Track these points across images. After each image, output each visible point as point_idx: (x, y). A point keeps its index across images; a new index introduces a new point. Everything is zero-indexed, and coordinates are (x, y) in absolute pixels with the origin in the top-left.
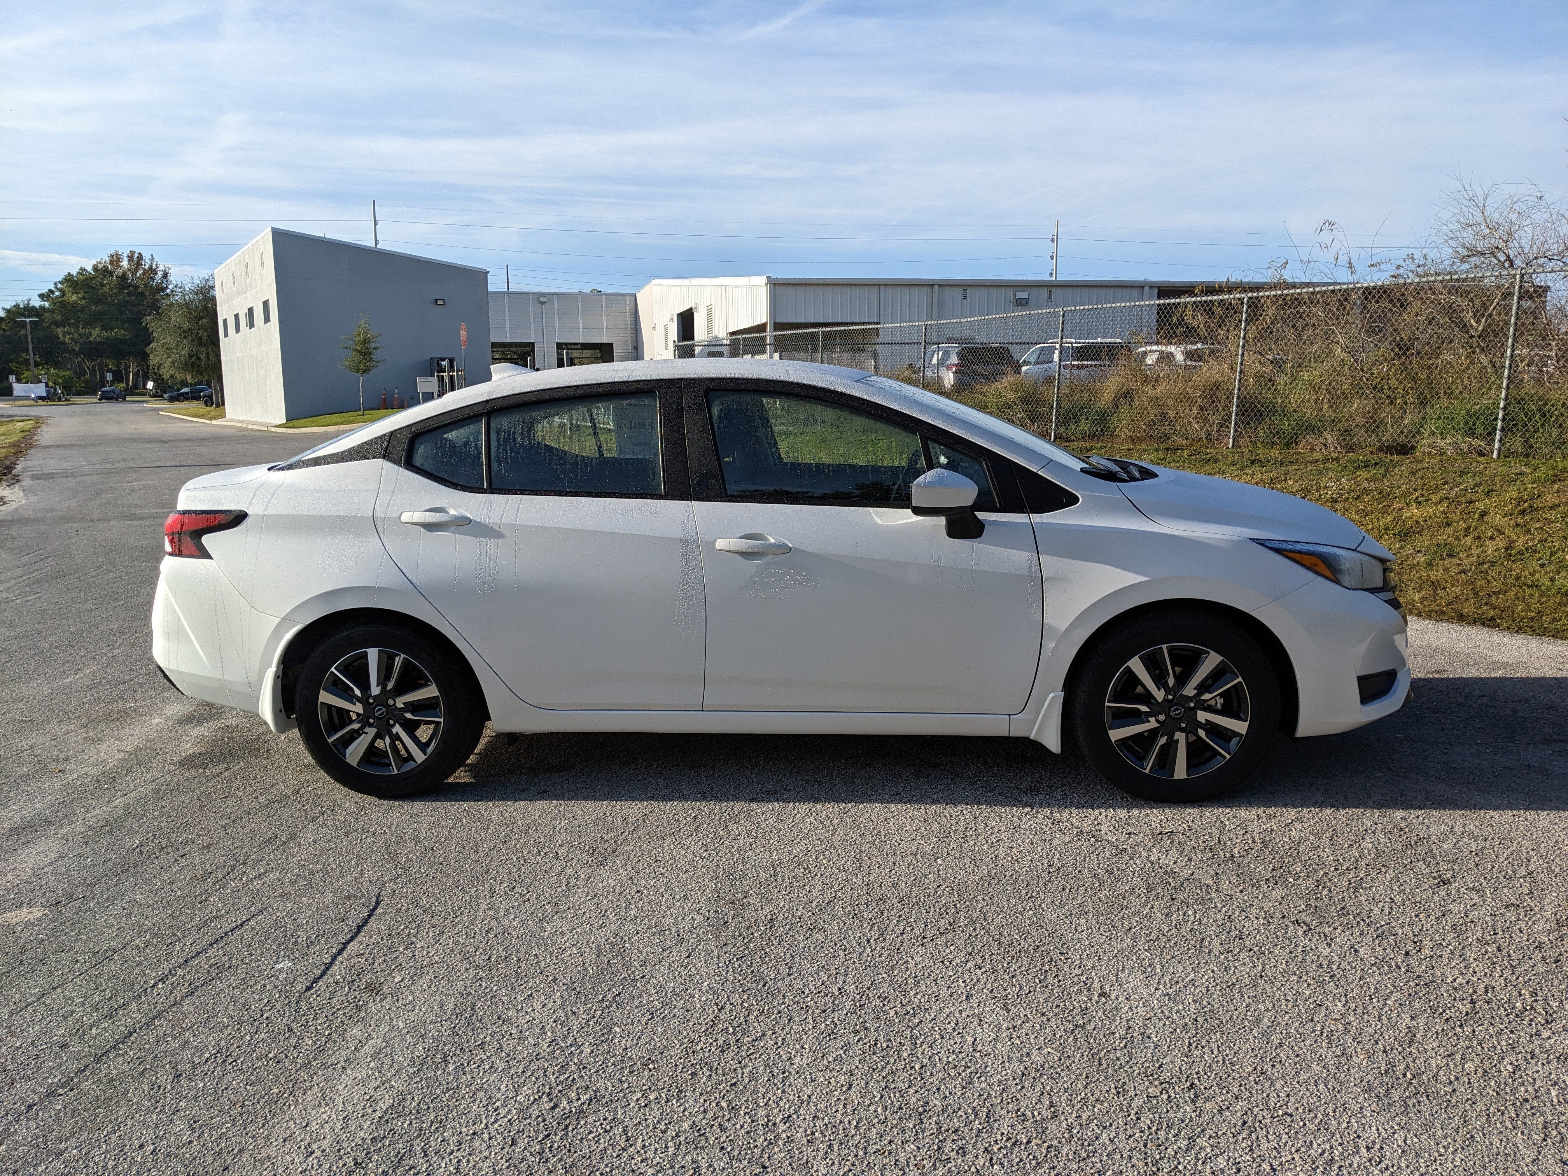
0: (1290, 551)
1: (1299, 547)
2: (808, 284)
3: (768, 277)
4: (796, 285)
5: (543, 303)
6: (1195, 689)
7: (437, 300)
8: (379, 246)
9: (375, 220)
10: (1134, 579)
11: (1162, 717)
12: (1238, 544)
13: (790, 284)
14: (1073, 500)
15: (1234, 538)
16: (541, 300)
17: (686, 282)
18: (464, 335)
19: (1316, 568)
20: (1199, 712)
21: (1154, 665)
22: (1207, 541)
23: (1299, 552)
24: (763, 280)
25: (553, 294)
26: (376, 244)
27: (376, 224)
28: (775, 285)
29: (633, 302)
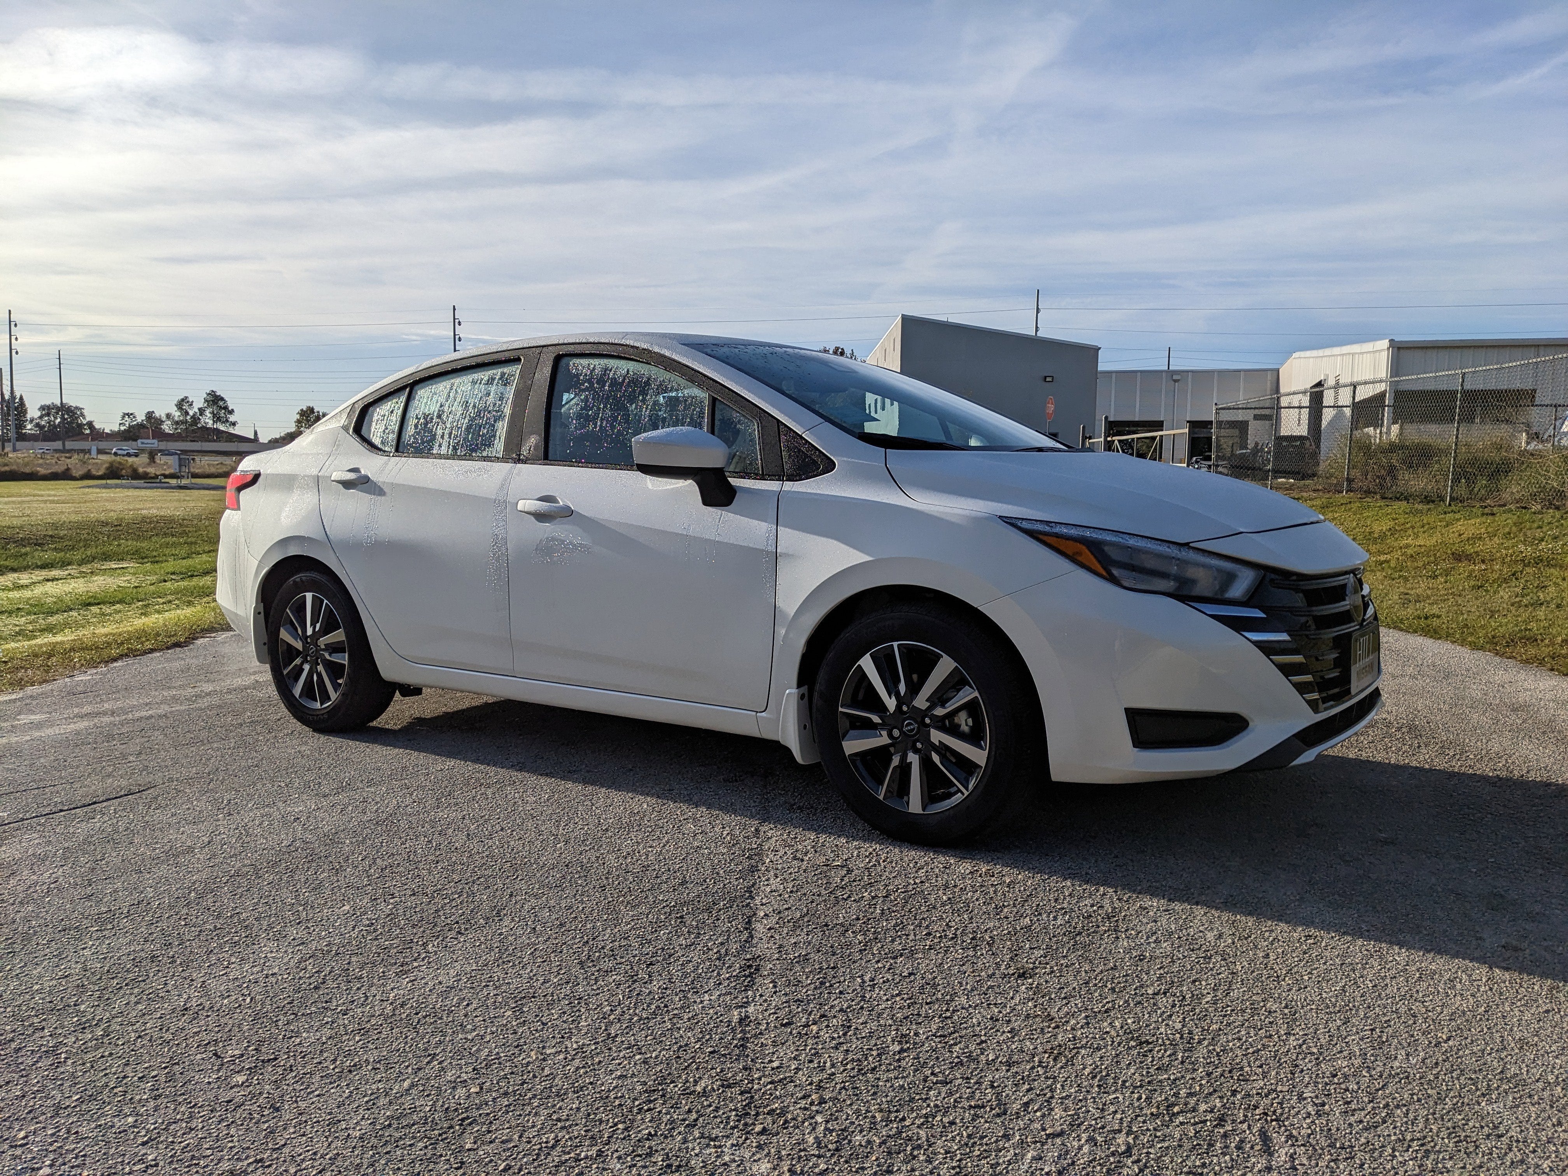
0: (1041, 533)
1: (1057, 529)
2: (1442, 347)
3: (1391, 341)
4: (1427, 348)
5: (1175, 381)
6: (927, 700)
7: (1046, 377)
8: (1039, 334)
9: (1038, 309)
10: (858, 557)
11: (896, 733)
12: (979, 522)
13: (1418, 348)
14: (830, 466)
15: (974, 514)
16: (1175, 377)
17: (1320, 353)
18: (1051, 408)
19: (1080, 558)
20: (932, 730)
21: (885, 665)
22: (944, 517)
23: (1057, 536)
24: (1385, 344)
25: (1187, 371)
26: (1037, 331)
27: (1038, 312)
28: (1399, 349)
29: (1276, 377)
